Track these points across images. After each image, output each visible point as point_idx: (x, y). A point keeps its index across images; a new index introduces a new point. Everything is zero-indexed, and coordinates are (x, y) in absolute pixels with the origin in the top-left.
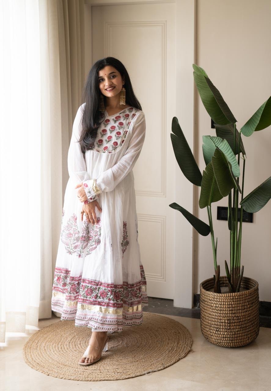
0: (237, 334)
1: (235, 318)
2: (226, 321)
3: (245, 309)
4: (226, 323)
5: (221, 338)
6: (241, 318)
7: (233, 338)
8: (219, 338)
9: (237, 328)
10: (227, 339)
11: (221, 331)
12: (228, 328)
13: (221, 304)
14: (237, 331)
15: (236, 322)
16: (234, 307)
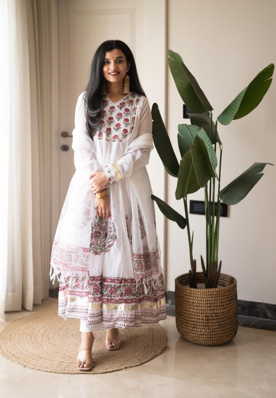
0: (216, 331)
1: (213, 315)
2: (204, 318)
3: (223, 305)
4: (203, 319)
5: (198, 335)
6: (220, 315)
7: (211, 335)
8: (196, 335)
9: (215, 326)
10: (204, 336)
11: (199, 328)
12: (206, 325)
13: (198, 299)
14: (215, 329)
15: (214, 319)
16: (213, 303)
